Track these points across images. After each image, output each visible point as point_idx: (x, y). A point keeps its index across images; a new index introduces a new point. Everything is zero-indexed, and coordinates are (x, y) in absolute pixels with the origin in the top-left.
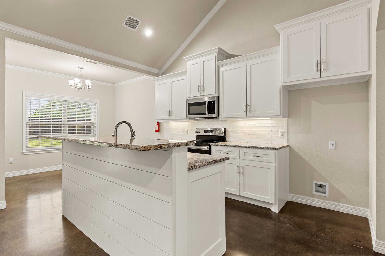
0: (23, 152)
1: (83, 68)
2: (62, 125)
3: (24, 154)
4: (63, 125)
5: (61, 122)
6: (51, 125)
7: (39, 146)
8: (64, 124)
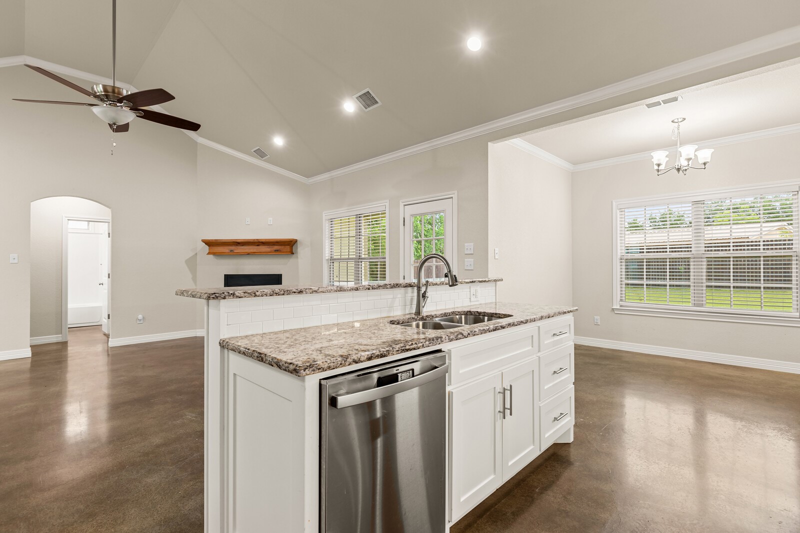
0: (613, 309)
1: (684, 119)
2: (691, 260)
3: (616, 312)
4: (692, 258)
5: (691, 251)
6: (666, 259)
7: (642, 302)
8: (696, 256)
